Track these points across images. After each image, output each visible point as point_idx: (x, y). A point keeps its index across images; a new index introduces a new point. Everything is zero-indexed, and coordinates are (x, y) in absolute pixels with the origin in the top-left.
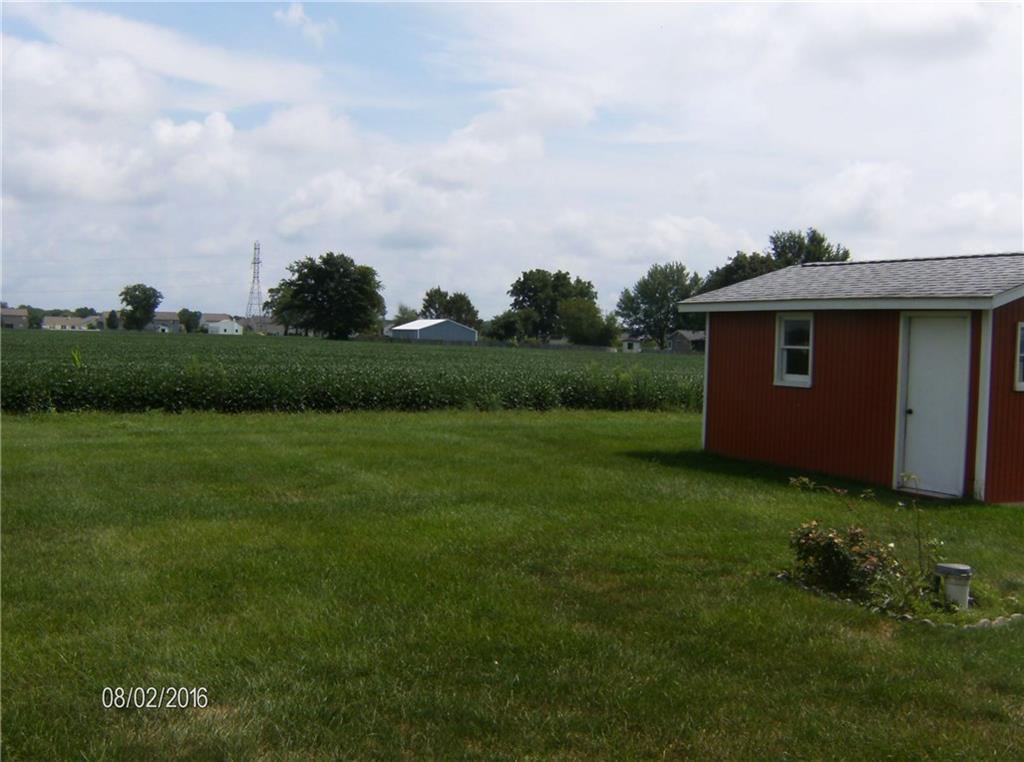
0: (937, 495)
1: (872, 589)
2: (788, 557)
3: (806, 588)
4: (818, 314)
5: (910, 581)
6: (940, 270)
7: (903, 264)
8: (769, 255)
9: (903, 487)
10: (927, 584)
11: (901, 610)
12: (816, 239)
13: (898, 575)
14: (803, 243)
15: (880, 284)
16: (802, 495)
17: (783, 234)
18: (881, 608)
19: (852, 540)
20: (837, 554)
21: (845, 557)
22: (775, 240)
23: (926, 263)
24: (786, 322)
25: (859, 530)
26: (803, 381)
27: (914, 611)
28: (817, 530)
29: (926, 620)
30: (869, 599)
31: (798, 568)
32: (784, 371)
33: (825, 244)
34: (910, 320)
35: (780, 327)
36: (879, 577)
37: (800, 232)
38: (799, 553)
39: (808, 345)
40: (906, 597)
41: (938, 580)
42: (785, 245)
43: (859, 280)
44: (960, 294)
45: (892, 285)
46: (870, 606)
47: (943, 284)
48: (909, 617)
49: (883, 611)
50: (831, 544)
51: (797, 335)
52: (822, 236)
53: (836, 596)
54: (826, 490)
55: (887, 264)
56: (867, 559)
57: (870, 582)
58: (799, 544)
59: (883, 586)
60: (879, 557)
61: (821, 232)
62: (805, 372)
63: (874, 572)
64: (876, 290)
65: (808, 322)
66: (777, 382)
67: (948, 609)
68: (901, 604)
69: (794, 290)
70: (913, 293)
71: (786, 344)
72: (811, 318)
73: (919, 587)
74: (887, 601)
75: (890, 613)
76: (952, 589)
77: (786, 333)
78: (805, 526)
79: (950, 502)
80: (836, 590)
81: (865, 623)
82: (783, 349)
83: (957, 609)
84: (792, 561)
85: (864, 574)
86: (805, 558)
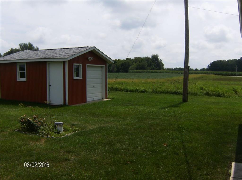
0: (57, 105)
1: (40, 131)
2: (19, 125)
3: (24, 132)
4: (27, 63)
5: (49, 127)
6: (56, 52)
7: (47, 50)
8: (19, 49)
9: (50, 103)
10: (53, 128)
11: (47, 135)
12: (31, 45)
13: (46, 126)
14: (28, 46)
15: (42, 55)
16: (25, 108)
17: (22, 44)
18: (42, 135)
19: (34, 119)
20: (31, 123)
21: (32, 124)
22: (20, 45)
23: (53, 50)
24: (19, 65)
25: (36, 116)
26: (24, 80)
27: (50, 135)
28: (25, 118)
29: (53, 137)
30: (39, 133)
31: (21, 127)
32: (20, 77)
33: (33, 46)
34: (49, 64)
35: (18, 66)
36: (41, 128)
37: (27, 43)
38: (21, 124)
39: (25, 71)
40: (48, 131)
41: (55, 126)
42: (23, 46)
43: (37, 54)
44: (60, 57)
45: (45, 55)
46: (39, 135)
47: (56, 55)
48: (49, 136)
49: (43, 136)
50: (28, 121)
51: (22, 68)
52: (32, 44)
53: (31, 133)
54: (27, 106)
55: (44, 51)
56: (38, 123)
57: (39, 129)
58: (20, 122)
59: (43, 130)
60: (41, 122)
61: (32, 43)
62: (25, 77)
63: (40, 126)
64: (41, 57)
65: (25, 65)
66: (18, 80)
67: (58, 133)
68: (47, 133)
69: (21, 57)
70: (49, 57)
71: (19, 71)
72: (25, 64)
73: (51, 129)
74: (43, 133)
75: (44, 136)
76: (59, 128)
77: (19, 68)
78: (22, 117)
79: (61, 106)
80: (31, 132)
81: (38, 140)
82: (19, 72)
83: (60, 133)
84: (20, 126)
85: (38, 127)
86: (23, 125)
